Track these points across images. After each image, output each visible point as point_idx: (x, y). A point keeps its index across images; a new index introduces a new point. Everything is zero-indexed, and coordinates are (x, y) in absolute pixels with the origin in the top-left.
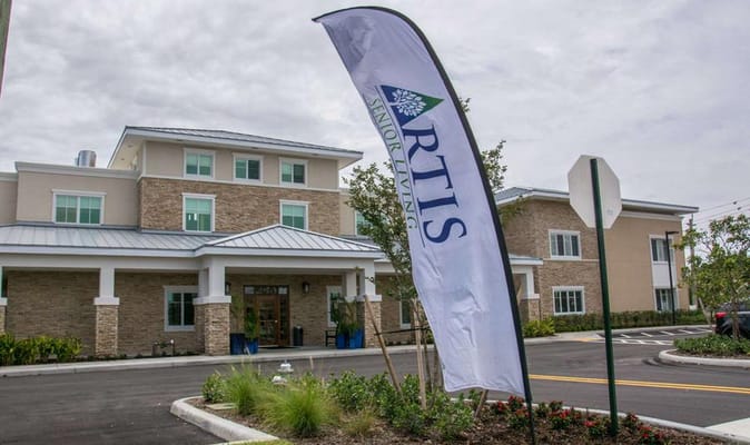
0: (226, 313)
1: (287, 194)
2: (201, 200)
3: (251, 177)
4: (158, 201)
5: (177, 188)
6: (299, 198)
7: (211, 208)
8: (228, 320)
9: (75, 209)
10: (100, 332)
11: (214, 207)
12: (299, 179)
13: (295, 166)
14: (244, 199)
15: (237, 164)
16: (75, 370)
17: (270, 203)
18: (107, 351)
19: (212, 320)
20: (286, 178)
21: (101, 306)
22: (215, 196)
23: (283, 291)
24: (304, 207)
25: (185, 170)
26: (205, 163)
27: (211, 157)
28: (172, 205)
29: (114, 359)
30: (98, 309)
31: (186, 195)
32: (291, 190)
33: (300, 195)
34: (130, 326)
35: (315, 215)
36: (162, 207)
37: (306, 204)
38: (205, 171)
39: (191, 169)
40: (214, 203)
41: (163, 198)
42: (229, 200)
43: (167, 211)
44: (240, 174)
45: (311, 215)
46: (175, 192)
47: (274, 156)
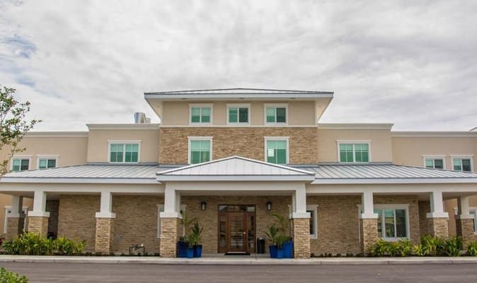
0: (174, 226)
1: (271, 132)
2: (202, 141)
3: (241, 120)
4: (171, 144)
5: (185, 134)
6: (281, 135)
7: (209, 147)
8: (175, 231)
9: (122, 153)
10: (99, 236)
11: (211, 146)
12: (281, 118)
13: (277, 109)
14: (235, 138)
15: (230, 112)
16: (54, 261)
17: (256, 140)
18: (102, 250)
19: (162, 230)
20: (270, 119)
21: (99, 218)
22: (212, 137)
23: (250, 209)
24: (286, 141)
25: (190, 120)
26: (206, 113)
27: (209, 109)
28: (181, 146)
29: (105, 255)
30: (98, 221)
31: (190, 138)
32: (274, 129)
33: (282, 132)
34: (134, 233)
35: (295, 147)
36: (173, 148)
37: (287, 138)
38: (206, 119)
39: (195, 119)
40: (211, 142)
41: (175, 141)
42: (224, 140)
43: (177, 151)
44: (232, 119)
45: (291, 147)
46: (183, 136)
47: (260, 102)
